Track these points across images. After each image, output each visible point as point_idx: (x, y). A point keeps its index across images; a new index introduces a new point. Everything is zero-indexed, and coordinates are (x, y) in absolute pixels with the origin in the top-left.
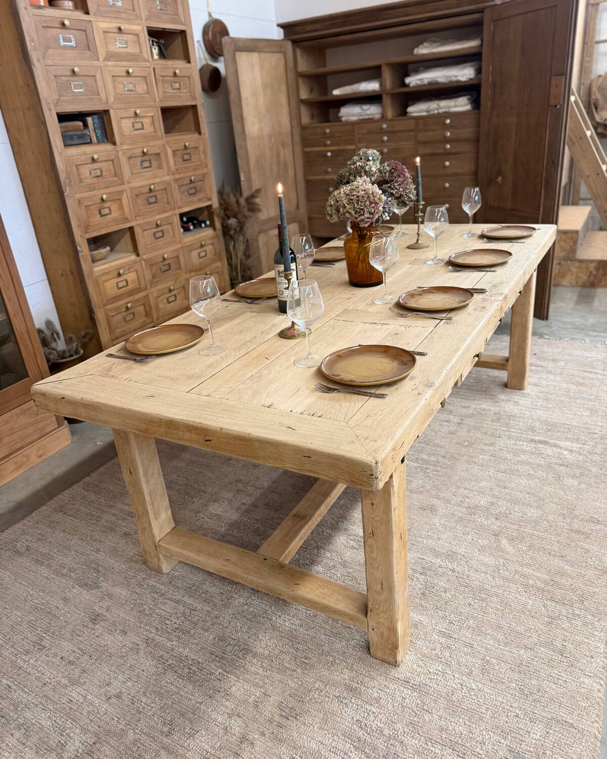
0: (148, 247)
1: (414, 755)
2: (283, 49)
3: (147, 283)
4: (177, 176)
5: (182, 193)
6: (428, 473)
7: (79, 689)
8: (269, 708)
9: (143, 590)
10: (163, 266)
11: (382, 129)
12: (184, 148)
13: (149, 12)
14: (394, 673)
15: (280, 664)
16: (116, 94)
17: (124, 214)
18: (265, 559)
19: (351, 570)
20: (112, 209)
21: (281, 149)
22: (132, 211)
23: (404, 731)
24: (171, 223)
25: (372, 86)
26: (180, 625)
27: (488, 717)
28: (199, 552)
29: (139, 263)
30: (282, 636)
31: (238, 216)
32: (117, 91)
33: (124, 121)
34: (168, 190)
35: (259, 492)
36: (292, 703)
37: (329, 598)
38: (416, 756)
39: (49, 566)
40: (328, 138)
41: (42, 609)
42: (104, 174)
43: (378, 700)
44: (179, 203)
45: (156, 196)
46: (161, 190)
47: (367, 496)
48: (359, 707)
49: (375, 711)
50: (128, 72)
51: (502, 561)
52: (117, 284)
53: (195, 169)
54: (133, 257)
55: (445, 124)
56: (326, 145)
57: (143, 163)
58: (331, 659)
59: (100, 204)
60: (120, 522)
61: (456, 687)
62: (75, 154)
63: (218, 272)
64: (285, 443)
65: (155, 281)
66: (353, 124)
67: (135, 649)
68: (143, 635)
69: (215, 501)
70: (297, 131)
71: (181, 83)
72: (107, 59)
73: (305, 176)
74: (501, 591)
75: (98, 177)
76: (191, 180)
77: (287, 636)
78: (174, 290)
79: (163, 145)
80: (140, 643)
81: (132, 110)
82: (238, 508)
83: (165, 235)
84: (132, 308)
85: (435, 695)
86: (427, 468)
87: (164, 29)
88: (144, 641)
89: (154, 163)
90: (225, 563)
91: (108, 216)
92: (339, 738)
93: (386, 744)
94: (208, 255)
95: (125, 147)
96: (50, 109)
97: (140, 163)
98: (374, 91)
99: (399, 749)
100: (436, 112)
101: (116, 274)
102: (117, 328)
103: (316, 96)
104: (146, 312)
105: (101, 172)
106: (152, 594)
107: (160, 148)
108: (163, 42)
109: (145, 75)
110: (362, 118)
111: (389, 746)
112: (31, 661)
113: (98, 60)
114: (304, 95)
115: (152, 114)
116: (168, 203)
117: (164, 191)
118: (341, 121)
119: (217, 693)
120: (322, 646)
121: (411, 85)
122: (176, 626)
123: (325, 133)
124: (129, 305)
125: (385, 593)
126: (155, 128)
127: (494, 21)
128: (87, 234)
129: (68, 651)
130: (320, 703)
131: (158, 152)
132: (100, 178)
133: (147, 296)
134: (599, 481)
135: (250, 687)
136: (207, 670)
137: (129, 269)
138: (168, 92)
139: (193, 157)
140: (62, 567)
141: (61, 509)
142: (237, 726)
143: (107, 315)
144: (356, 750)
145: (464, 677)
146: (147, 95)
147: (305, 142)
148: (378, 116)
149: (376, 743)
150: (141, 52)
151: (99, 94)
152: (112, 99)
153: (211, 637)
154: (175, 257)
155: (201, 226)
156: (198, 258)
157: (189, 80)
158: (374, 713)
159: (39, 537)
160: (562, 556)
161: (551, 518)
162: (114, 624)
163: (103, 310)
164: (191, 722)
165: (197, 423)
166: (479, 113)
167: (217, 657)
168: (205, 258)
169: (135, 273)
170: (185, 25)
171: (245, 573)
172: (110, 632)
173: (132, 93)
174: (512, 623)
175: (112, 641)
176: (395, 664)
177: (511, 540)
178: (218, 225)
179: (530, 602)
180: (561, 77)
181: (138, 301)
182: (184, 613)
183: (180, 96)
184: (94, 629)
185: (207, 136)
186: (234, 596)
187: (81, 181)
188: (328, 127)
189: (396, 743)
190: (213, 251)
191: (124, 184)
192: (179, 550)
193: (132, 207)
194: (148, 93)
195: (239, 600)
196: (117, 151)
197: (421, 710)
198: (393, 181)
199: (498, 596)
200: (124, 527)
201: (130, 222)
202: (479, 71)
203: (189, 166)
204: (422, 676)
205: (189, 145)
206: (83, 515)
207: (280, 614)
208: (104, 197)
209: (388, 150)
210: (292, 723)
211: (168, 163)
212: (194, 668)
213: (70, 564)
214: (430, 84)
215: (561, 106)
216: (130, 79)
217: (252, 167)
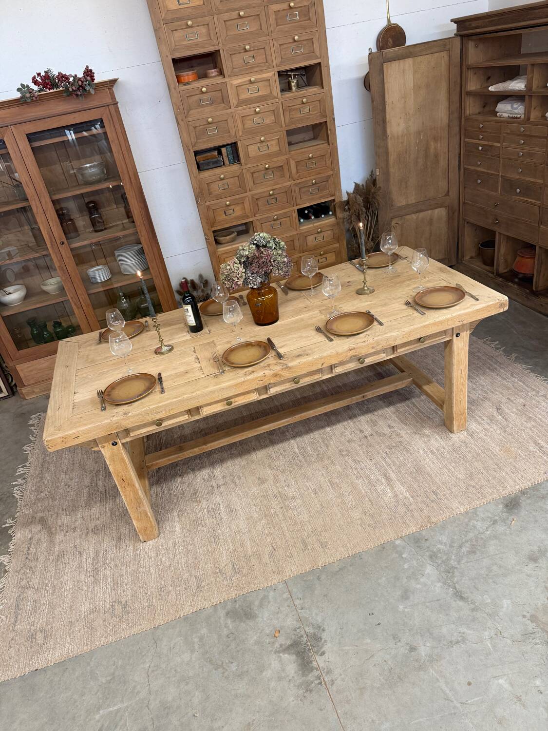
2: (448, 47)
4: (299, 181)
5: (304, 193)
7: (64, 476)
11: (520, 132)
12: (307, 158)
13: (282, 58)
16: (245, 129)
17: (245, 213)
20: (235, 210)
21: (432, 143)
22: (252, 210)
24: (288, 217)
25: (520, 86)
32: (246, 126)
33: (251, 147)
34: (288, 192)
36: (100, 528)
40: (481, 132)
42: (230, 187)
44: (298, 201)
45: (275, 198)
46: (281, 193)
48: (113, 546)
50: (256, 111)
56: (479, 139)
57: (266, 175)
59: (224, 207)
62: (206, 176)
63: (335, 251)
66: (504, 120)
70: (456, 123)
71: (311, 107)
72: (238, 105)
76: (312, 183)
79: (287, 159)
81: (258, 138)
83: (283, 225)
89: (277, 174)
91: (232, 215)
94: (326, 238)
95: (249, 166)
96: (190, 150)
97: (263, 175)
98: (521, 91)
105: (228, 185)
107: (283, 161)
109: (274, 109)
110: (511, 116)
113: (231, 108)
115: (278, 137)
117: (284, 193)
118: (497, 116)
119: (89, 506)
126: (280, 148)
128: (213, 228)
131: (282, 165)
132: (226, 190)
135: (98, 512)
136: (97, 496)
138: (295, 118)
139: (318, 164)
142: (79, 522)
146: (274, 124)
147: (466, 132)
148: (523, 117)
150: (270, 92)
151: (229, 132)
152: (240, 134)
154: (291, 240)
156: (314, 241)
157: (320, 103)
158: (113, 552)
164: (72, 511)
168: (323, 241)
170: (320, 58)
173: (260, 125)
174: (203, 560)
177: (268, 523)
178: (340, 215)
179: (225, 558)
183: (309, 118)
187: (210, 194)
190: (332, 236)
191: (247, 192)
193: (252, 208)
194: (276, 123)
196: (242, 169)
201: (250, 218)
203: (313, 172)
204: (144, 553)
205: (313, 156)
208: (228, 203)
210: (91, 535)
211: (290, 172)
216: (259, 115)
217: (391, 163)
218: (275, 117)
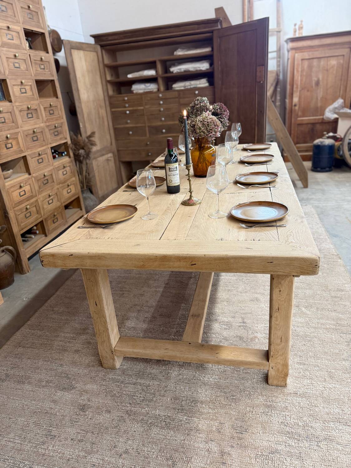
0: (35, 169)
1: (321, 432)
2: (96, 50)
3: (37, 192)
4: (48, 124)
5: (51, 134)
6: (244, 281)
7: (96, 456)
8: (227, 430)
9: (107, 382)
10: (44, 180)
11: (159, 97)
12: (49, 106)
13: (24, 19)
14: (285, 390)
15: (219, 403)
16: (9, 70)
17: (20, 147)
18: (190, 343)
19: (231, 341)
20: (13, 144)
21: (100, 109)
22: (25, 145)
23: (309, 420)
24: (46, 154)
25: (151, 73)
26: (144, 397)
27: (346, 400)
28: (145, 348)
29: (31, 179)
30: (212, 388)
31: (85, 148)
32: (10, 67)
33: (15, 87)
34: (43, 132)
35: (152, 310)
36: (239, 424)
37: (240, 357)
38: (323, 432)
39: (29, 383)
40: (126, 103)
41: (40, 412)
42: (6, 121)
43: (286, 408)
44: (50, 141)
45: (37, 136)
46: (40, 132)
47: (277, 287)
48: (279, 415)
49: (288, 414)
50: (15, 56)
51: (307, 319)
52: (20, 193)
53: (57, 120)
54: (26, 176)
55: (195, 94)
56: (125, 107)
57: (28, 115)
58: (248, 393)
59: (6, 140)
60: (68, 344)
61: (322, 389)
63: (74, 184)
64: (254, 256)
65: (40, 190)
66: (141, 94)
67: (122, 419)
68: (122, 409)
69: (127, 319)
70: (107, 99)
71: (45, 65)
73: (113, 125)
74: (316, 334)
75: (3, 123)
76: (55, 126)
77: (215, 387)
78: (52, 196)
79: (39, 104)
80: (123, 415)
81: (19, 80)
82: (144, 321)
83: (44, 161)
84: (30, 208)
85: (314, 396)
86: (243, 279)
87: (32, 31)
88: (125, 413)
89: (34, 115)
90: (166, 351)
91: (11, 149)
92: (277, 435)
93: (304, 430)
94: (68, 173)
95: (17, 104)
97: (26, 115)
98: (153, 76)
99: (312, 431)
100: (189, 87)
101: (18, 187)
102: (22, 222)
103: (114, 79)
104: (37, 210)
105: (5, 120)
106: (115, 383)
107: (37, 105)
108: (30, 39)
109: (25, 58)
110: (146, 91)
111: (306, 431)
112: (50, 448)
114: (109, 78)
115: (30, 84)
116: (44, 141)
117: (41, 133)
118: (133, 93)
119: (191, 431)
120: (238, 387)
121: (174, 72)
122: (141, 399)
123: (124, 100)
124: (28, 207)
125: (283, 344)
126: (33, 93)
127: (220, 37)
128: (0, 161)
129: (74, 434)
130: (256, 419)
131: (36, 108)
132: (4, 123)
133: (37, 200)
134: (331, 271)
135: (210, 422)
136: (177, 419)
137: (26, 183)
138: (38, 71)
139: (55, 112)
140: (40, 381)
141: (19, 345)
142: (214, 447)
143: (15, 214)
144: (290, 439)
145: (323, 383)
146: (27, 71)
147: (112, 105)
148: (155, 90)
149: (298, 432)
150: (21, 44)
152: (7, 73)
153: (169, 399)
154: (50, 175)
155: (62, 155)
156: (62, 175)
157: (49, 64)
158: (288, 415)
159: (12, 366)
160: (335, 310)
161: (319, 292)
162: (98, 408)
163: (13, 211)
164: (184, 453)
165: (186, 254)
166: (214, 88)
167: (179, 410)
168: (66, 175)
169: (29, 185)
170: (44, 29)
171: (182, 354)
172: (99, 414)
173: (19, 69)
174: (330, 349)
175: (104, 418)
176: (285, 386)
177: (306, 307)
178: (71, 154)
179: (333, 337)
180: (262, 67)
181: (32, 204)
182: (143, 390)
183: (45, 74)
184: (85, 415)
185: (61, 99)
186: (170, 371)
188: (126, 96)
189: (309, 428)
190: (70, 171)
191: (19, 128)
192: (131, 350)
193: (24, 143)
194: (27, 70)
195: (174, 372)
196: (13, 106)
197: (311, 407)
198: (221, 114)
199: (316, 337)
200: (73, 347)
201: (23, 152)
202: (211, 65)
203: (53, 118)
204: (302, 388)
205: (53, 104)
206: (38, 345)
207: (203, 375)
208: (9, 136)
209: (164, 109)
210: (246, 435)
211: (42, 115)
212: (168, 421)
213: (46, 378)
214: (185, 71)
215: (263, 82)
216: (17, 60)
217: (85, 119)
218: (26, 65)
